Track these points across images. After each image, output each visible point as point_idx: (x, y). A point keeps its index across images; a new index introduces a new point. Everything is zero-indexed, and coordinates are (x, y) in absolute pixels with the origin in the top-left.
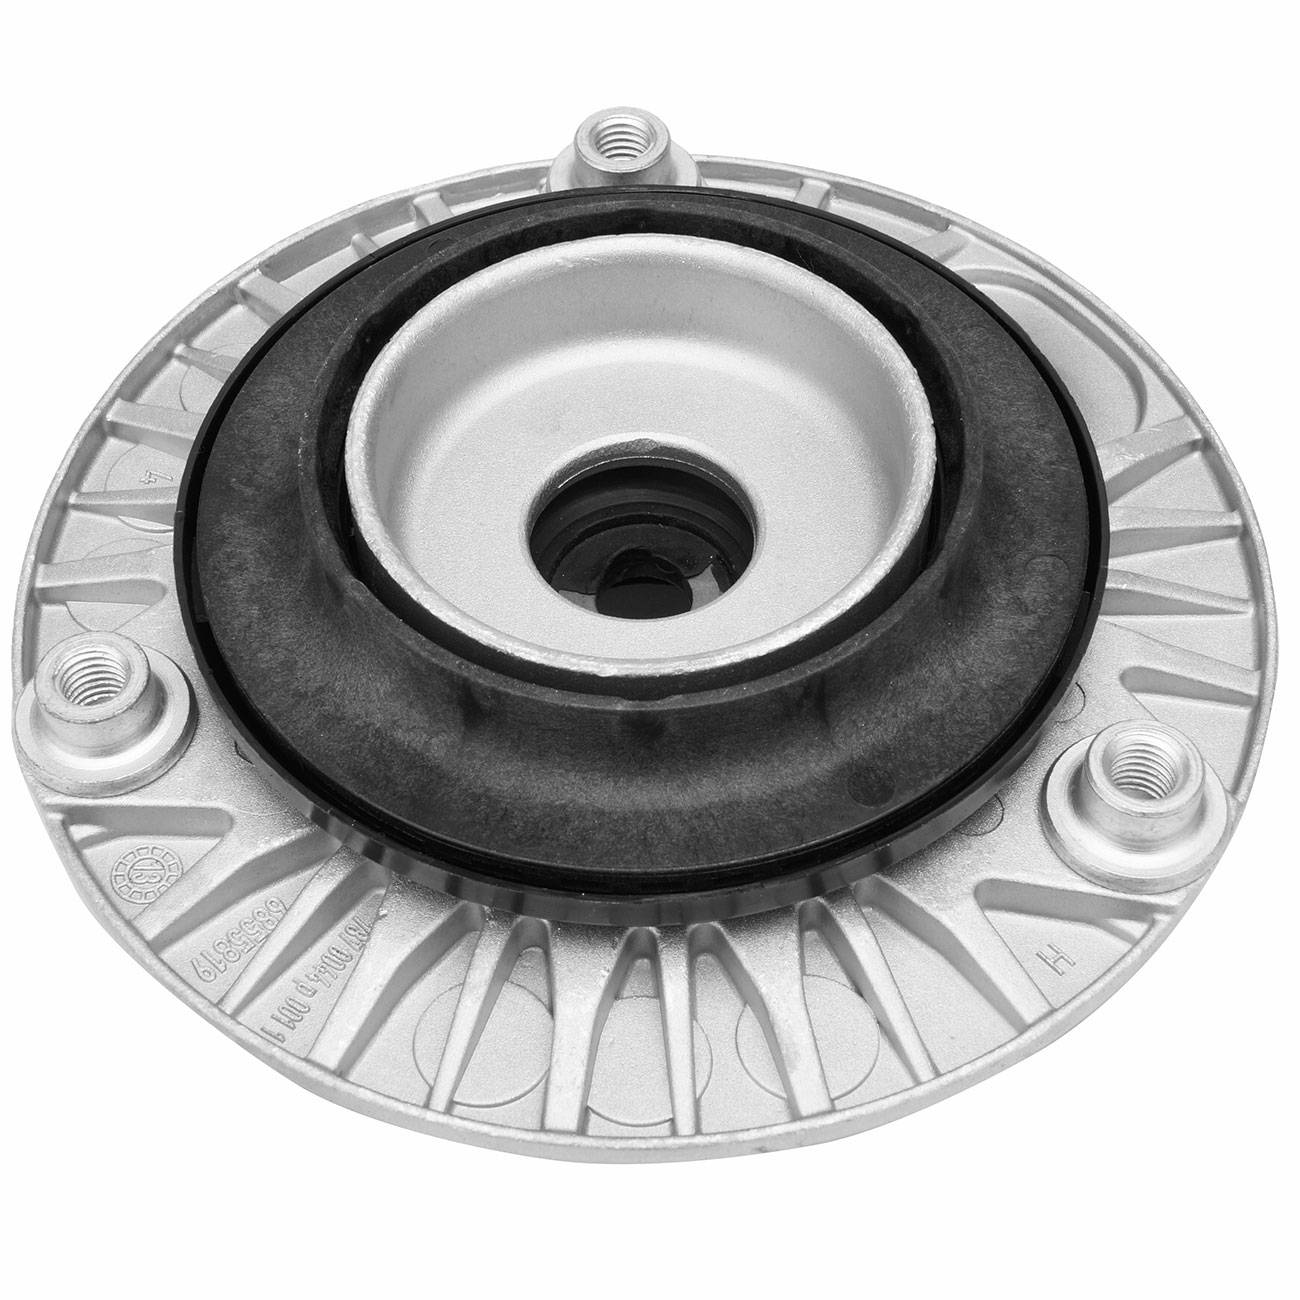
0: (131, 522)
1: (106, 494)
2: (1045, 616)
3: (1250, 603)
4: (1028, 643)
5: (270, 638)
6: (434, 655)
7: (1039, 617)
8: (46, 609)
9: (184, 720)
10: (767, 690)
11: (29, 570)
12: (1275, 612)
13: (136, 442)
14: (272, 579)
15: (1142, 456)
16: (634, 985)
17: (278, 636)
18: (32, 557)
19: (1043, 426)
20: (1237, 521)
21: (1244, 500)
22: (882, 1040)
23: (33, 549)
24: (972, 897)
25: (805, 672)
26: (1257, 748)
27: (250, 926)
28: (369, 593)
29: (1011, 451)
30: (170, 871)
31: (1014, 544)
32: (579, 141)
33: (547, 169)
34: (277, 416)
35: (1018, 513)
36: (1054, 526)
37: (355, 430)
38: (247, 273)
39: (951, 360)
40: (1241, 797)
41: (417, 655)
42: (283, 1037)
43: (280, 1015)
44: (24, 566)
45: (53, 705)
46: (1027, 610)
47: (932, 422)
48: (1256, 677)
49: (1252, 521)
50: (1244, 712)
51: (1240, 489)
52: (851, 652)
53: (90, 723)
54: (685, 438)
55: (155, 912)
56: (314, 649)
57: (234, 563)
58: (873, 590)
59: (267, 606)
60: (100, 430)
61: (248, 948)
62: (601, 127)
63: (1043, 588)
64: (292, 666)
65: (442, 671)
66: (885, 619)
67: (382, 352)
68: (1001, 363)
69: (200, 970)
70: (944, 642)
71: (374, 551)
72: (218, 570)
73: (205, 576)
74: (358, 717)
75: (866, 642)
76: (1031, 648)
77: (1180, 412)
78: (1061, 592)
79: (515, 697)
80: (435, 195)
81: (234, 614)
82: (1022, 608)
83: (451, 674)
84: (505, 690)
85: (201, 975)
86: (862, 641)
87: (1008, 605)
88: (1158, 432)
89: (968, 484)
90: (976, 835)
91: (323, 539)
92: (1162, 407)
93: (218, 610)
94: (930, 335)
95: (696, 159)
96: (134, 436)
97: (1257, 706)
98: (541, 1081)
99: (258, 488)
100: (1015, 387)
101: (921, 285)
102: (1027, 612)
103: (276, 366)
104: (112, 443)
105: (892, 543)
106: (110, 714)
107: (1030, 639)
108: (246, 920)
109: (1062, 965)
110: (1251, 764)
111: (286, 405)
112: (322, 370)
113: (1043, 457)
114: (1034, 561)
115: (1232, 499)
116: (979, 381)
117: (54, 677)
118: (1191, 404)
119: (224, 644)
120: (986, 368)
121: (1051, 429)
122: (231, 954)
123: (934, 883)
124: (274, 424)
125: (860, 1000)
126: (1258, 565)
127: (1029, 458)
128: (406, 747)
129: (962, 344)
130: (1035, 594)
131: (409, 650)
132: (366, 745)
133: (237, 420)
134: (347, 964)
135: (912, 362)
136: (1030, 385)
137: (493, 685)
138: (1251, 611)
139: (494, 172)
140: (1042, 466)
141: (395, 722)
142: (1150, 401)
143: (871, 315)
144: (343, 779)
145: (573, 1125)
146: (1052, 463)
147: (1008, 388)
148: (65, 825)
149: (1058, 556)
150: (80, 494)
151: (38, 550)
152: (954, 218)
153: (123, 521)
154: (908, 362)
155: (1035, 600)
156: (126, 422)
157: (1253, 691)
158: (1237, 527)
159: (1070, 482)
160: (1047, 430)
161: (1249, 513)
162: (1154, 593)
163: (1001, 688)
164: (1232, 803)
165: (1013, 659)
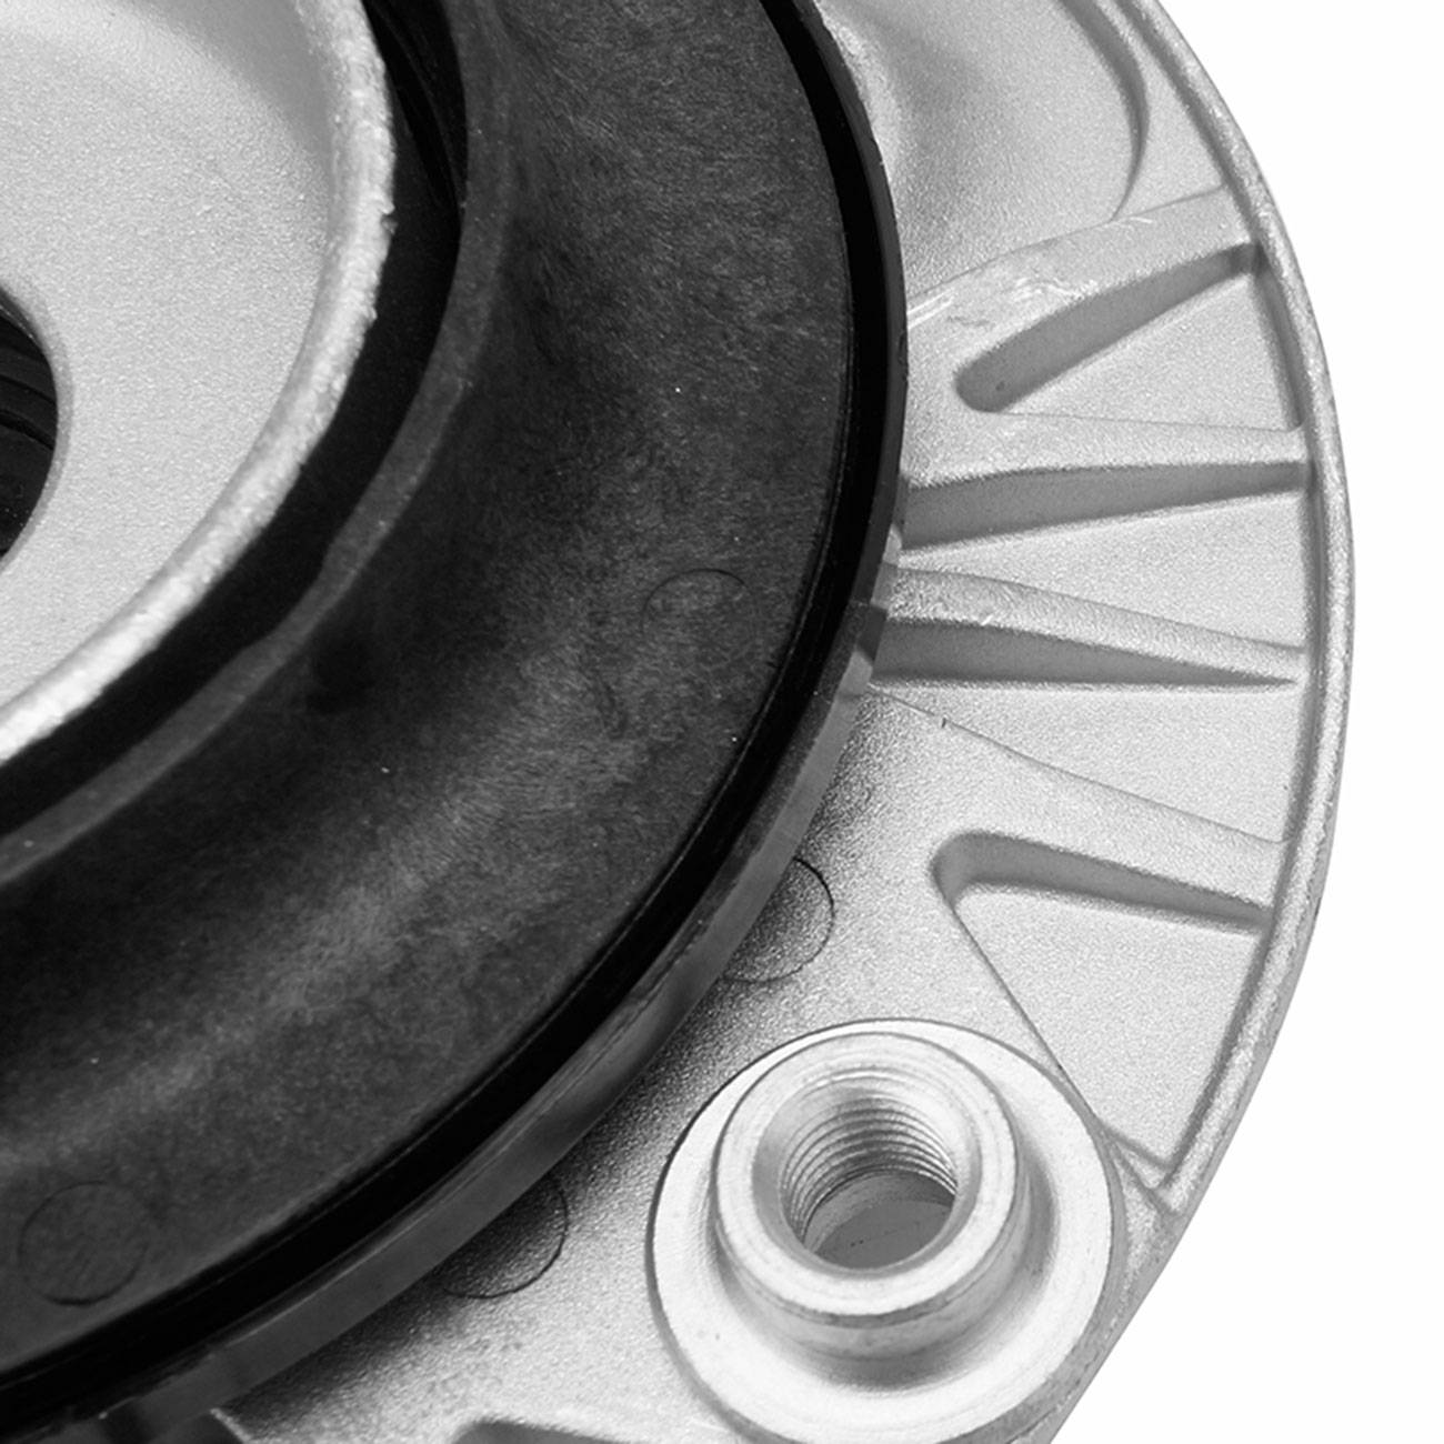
2: (665, 746)
3: (1302, 656)
4: (605, 822)
15: (1096, 288)
19: (774, 217)
20: (1298, 453)
21: (1319, 401)
31: (630, 536)
36: (744, 489)
40: (1176, 1197)
46: (623, 725)
49: (1329, 459)
63: (681, 663)
68: (709, 49)
70: (364, 820)
76: (610, 834)
77: (1209, 175)
78: (723, 676)
87: (576, 709)
88: (1151, 227)
89: (430, 396)
90: (483, 1297)
97: (1269, 933)
100: (728, 112)
102: (621, 731)
107: (612, 809)
113: (757, 300)
115: (1299, 396)
116: (641, 93)
120: (668, 57)
121: (795, 225)
126: (1326, 568)
127: (722, 303)
130: (653, 681)
136: (764, 107)
138: (1300, 671)
140: (752, 327)
142: (1151, 149)
146: (778, 319)
147: (711, 114)
149: (736, 575)
155: (650, 698)
157: (1262, 895)
158: (1295, 465)
159: (809, 370)
160: (785, 228)
161: (1325, 436)
162: (1060, 635)
163: (505, 951)
164: (1141, 1219)
165: (555, 865)
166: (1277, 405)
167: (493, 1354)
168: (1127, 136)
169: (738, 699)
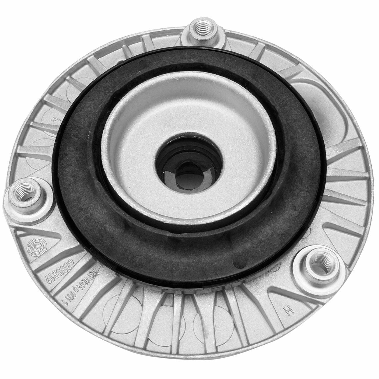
0: (47, 133)
1: (41, 124)
2: (301, 212)
3: (366, 202)
4: (294, 220)
5: (75, 189)
6: (117, 210)
7: (299, 212)
8: (20, 158)
9: (51, 206)
10: (211, 235)
11: (15, 148)
12: (373, 209)
13: (52, 107)
14: (78, 170)
15: (343, 151)
16: (167, 302)
17: (77, 189)
18: (17, 144)
19: (312, 146)
20: (367, 175)
21: (371, 169)
22: (234, 329)
23: (17, 141)
24: (266, 292)
25: (224, 230)
26: (359, 254)
27: (63, 268)
28: (101, 187)
29: (300, 154)
30: (43, 247)
31: (296, 186)
32: (190, 28)
33: (183, 30)
34: (87, 115)
35: (299, 176)
36: (309, 181)
37: (106, 130)
38: (90, 56)
39: (286, 128)
40: (351, 269)
41: (112, 209)
42: (67, 304)
43: (68, 297)
44: (14, 146)
45: (13, 200)
47: (276, 149)
48: (363, 229)
49: (372, 177)
50: (358, 239)
51: (370, 166)
52: (238, 225)
53: (22, 208)
54: (206, 133)
55: (36, 263)
56: (87, 195)
57: (69, 163)
58: (249, 204)
59: (76, 178)
60: (42, 103)
61: (62, 274)
62: (197, 23)
63: (302, 202)
64: (80, 199)
65: (119, 215)
66: (250, 215)
67: (118, 104)
68: (303, 123)
69: (48, 280)
70: (269, 218)
71: (105, 172)
72: (63, 165)
73: (59, 166)
74: (96, 219)
75: (244, 222)
76: (295, 222)
77: (357, 136)
78: (307, 204)
79: (138, 227)
80: (148, 35)
81: (66, 180)
82: (294, 208)
83: (121, 216)
84: (136, 224)
85: (48, 281)
86: (243, 222)
87: (290, 206)
88: (349, 143)
89: (283, 172)
90: (271, 272)
91: (91, 167)
92: (352, 134)
93: (62, 178)
94: (280, 118)
95: (226, 31)
96: (51, 106)
97: (362, 238)
98: (137, 328)
99: (79, 138)
100: (306, 132)
101: (284, 92)
102: (296, 210)
103: (90, 98)
104: (45, 106)
105: (257, 189)
106: (28, 206)
107: (295, 219)
108: (62, 266)
109: (290, 313)
110: (356, 259)
111: (91, 111)
112: (99, 108)
113: (310, 157)
114: (301, 192)
115: (368, 168)
117: (14, 192)
118: (361, 135)
119: (62, 189)
120: (298, 124)
121: (314, 148)
122: (56, 276)
123: (256, 286)
124: (86, 117)
125: (230, 316)
126: (371, 192)
127: (306, 157)
128: (108, 230)
129: (292, 115)
130: (299, 204)
131: (110, 207)
132: (97, 228)
133: (76, 115)
134: (89, 283)
135: (274, 127)
136: (310, 132)
137: (133, 222)
138: (366, 204)
139: (166, 29)
140: (309, 160)
141: (106, 222)
142: (349, 131)
143: (264, 109)
144: (89, 239)
145: (142, 346)
146: (312, 160)
147: (304, 132)
148: (15, 231)
149: (308, 192)
150: (34, 122)
151: (18, 141)
152: (300, 61)
153: (45, 133)
154: (272, 127)
155: (299, 206)
156: (49, 102)
157: (362, 233)
158: (367, 177)
159: (316, 167)
160: (313, 148)
161: (371, 174)
162: (338, 198)
163: (283, 234)
164: (348, 272)
165: (289, 225)
166: (364, 167)
167: (272, 279)
168: (344, 127)
169: (309, 207)
